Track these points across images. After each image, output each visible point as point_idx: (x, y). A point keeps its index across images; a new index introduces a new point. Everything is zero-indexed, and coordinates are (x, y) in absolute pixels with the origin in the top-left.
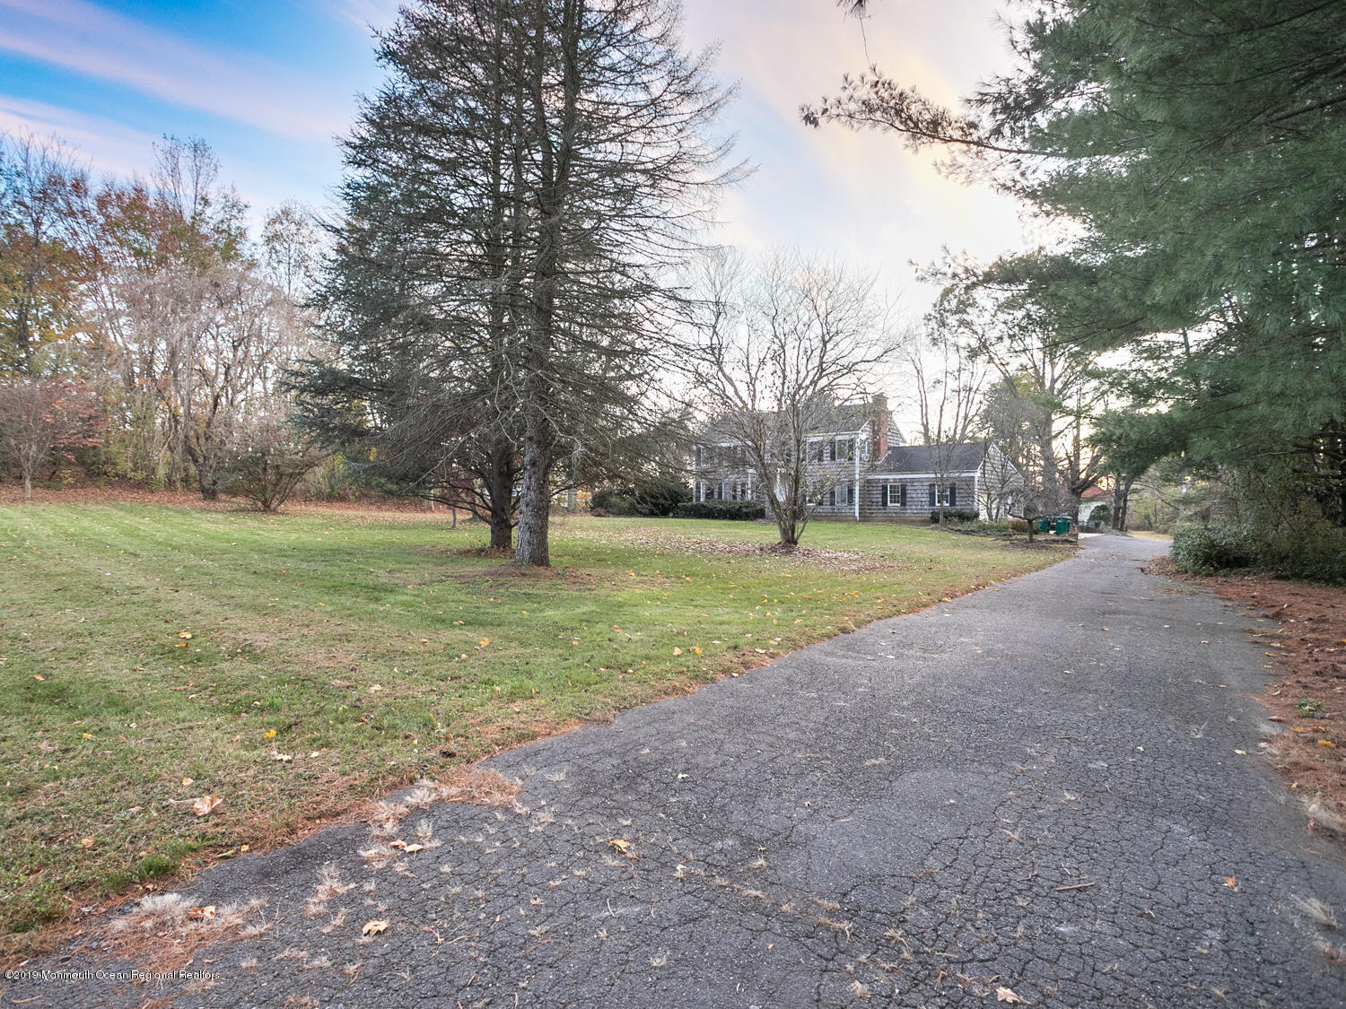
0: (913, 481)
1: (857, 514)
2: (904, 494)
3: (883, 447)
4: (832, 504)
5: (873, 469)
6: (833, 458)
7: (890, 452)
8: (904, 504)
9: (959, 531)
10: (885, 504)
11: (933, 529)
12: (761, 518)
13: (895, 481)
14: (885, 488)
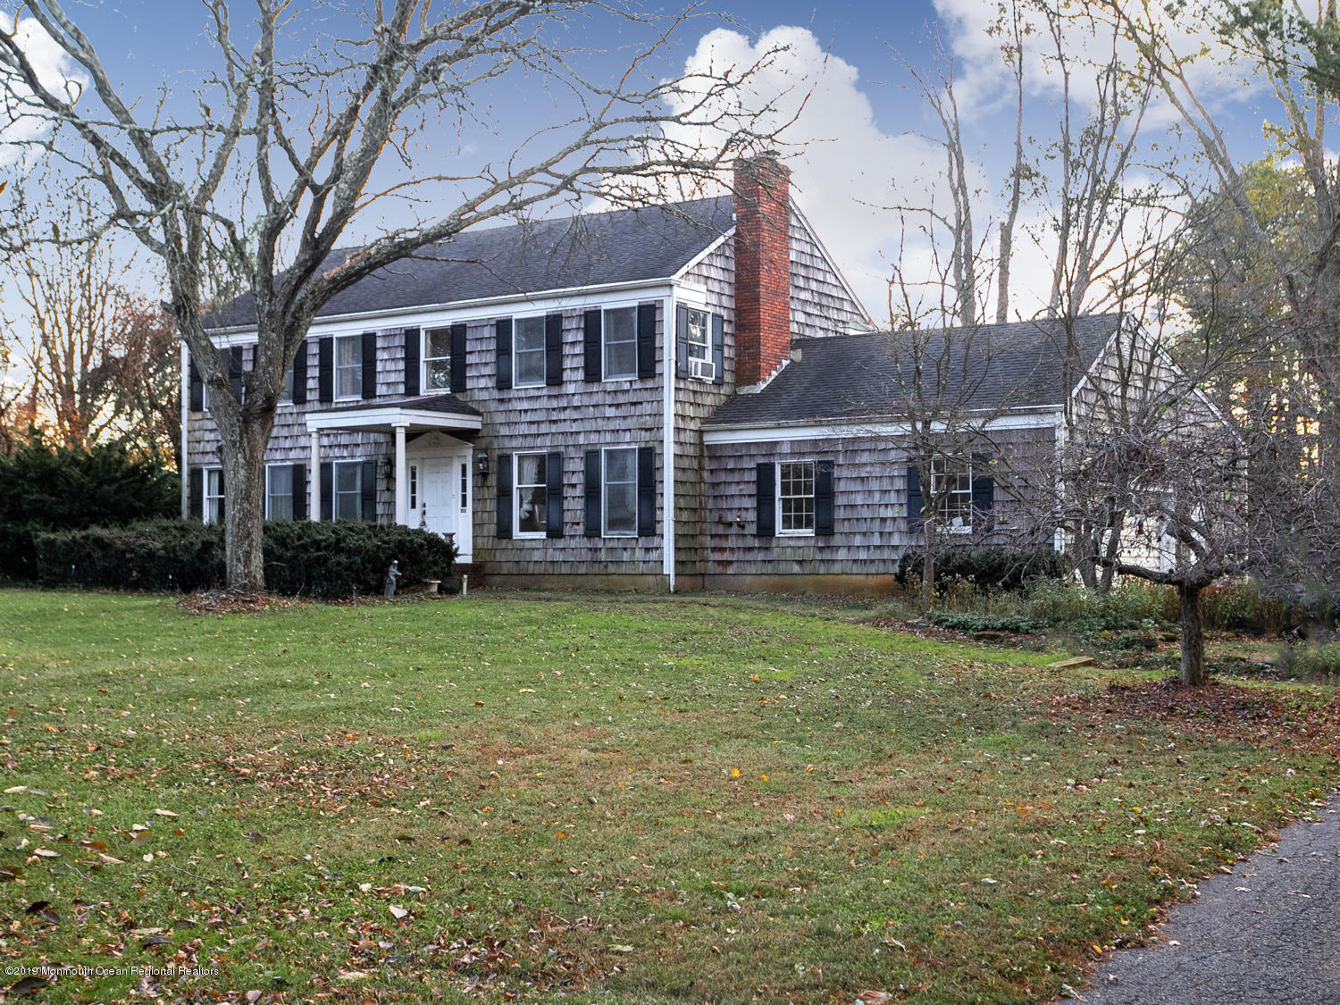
0: (852, 447)
1: (669, 568)
2: (826, 493)
3: (769, 341)
4: (592, 531)
5: (734, 411)
6: (592, 375)
7: (797, 355)
8: (825, 530)
9: (964, 627)
10: (766, 530)
11: (875, 622)
12: (207, 586)
13: (798, 448)
14: (765, 472)
